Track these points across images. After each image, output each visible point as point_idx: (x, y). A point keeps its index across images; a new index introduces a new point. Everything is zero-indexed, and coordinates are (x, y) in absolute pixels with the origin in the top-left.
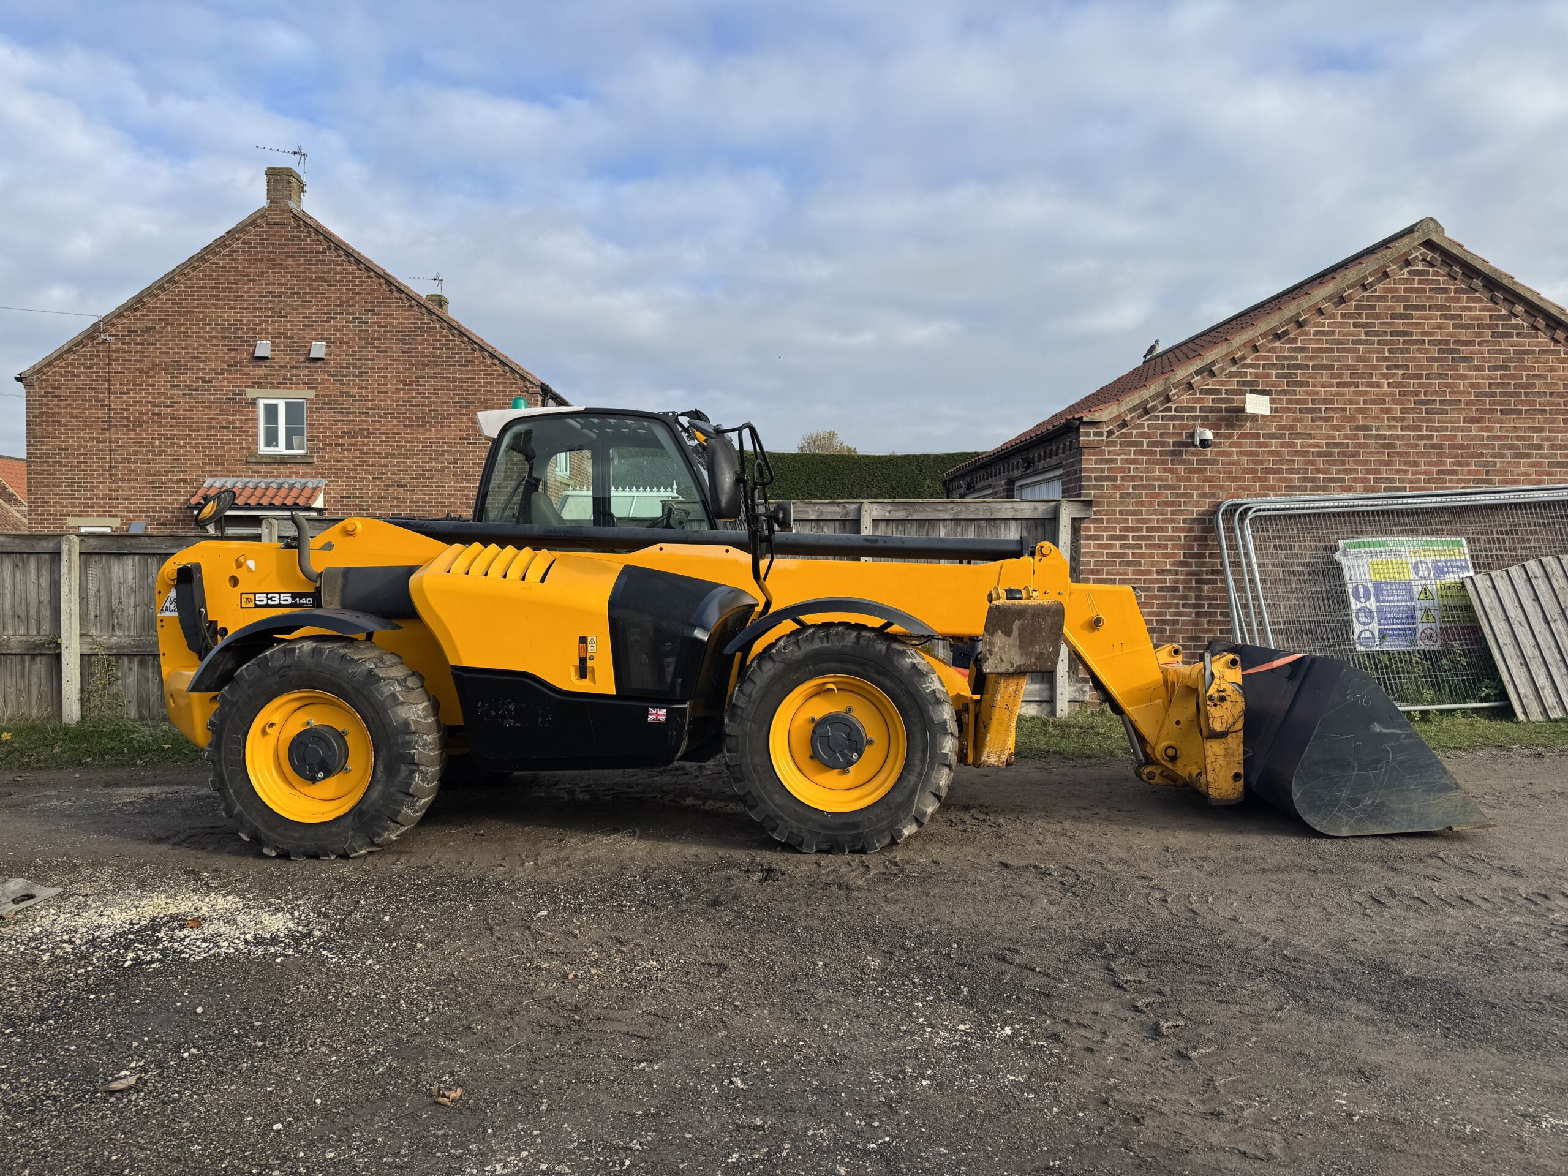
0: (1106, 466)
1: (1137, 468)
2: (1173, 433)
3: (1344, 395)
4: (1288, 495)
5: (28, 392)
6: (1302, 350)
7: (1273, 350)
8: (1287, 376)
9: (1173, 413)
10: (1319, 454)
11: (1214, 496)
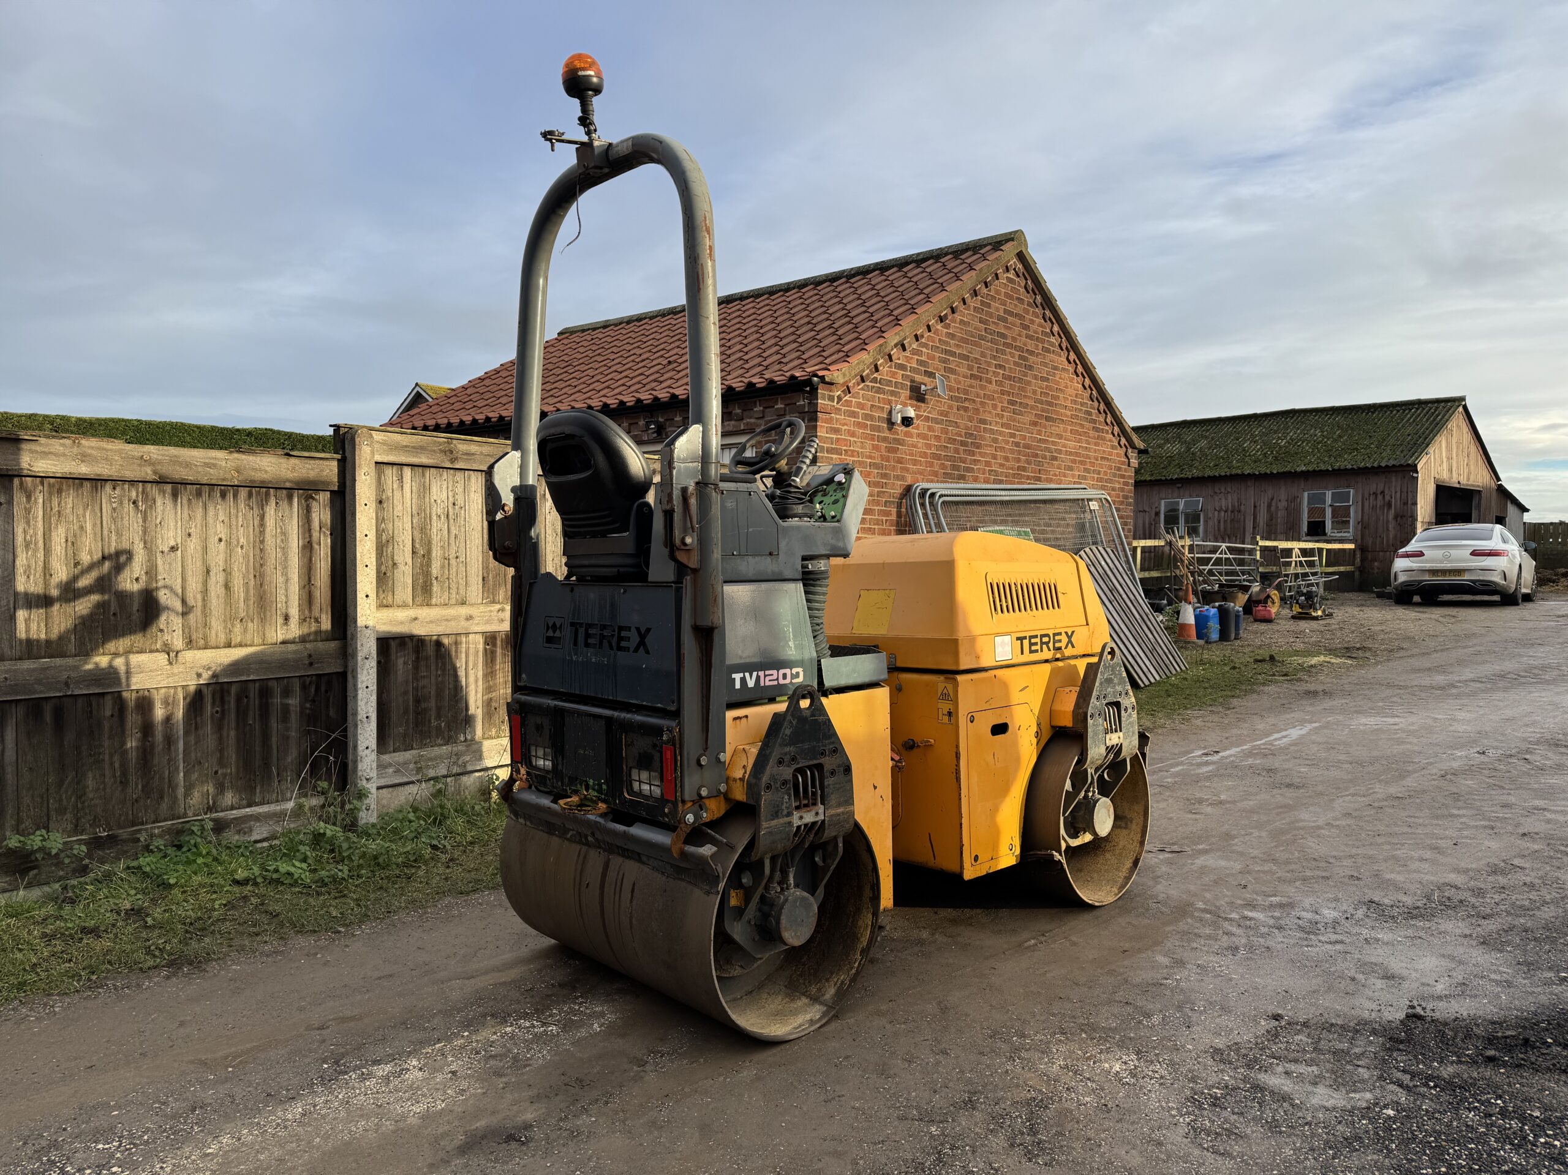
0: (835, 436)
1: (855, 442)
2: (879, 407)
3: (972, 387)
4: (946, 482)
6: (952, 336)
7: (937, 332)
8: (945, 361)
9: (878, 385)
10: (963, 443)
11: (903, 478)
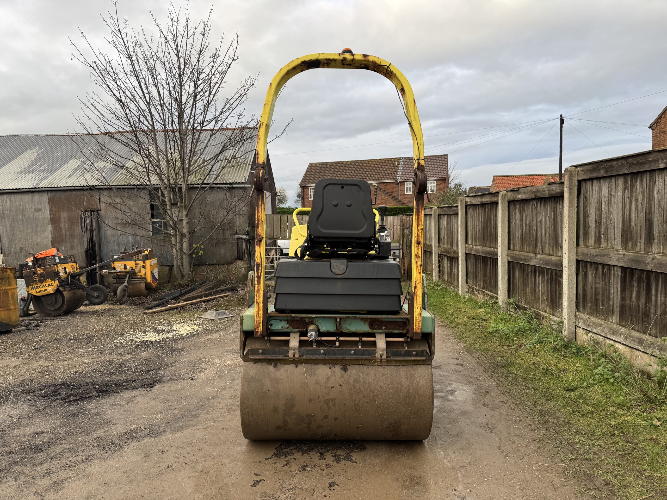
5: (653, 133)
